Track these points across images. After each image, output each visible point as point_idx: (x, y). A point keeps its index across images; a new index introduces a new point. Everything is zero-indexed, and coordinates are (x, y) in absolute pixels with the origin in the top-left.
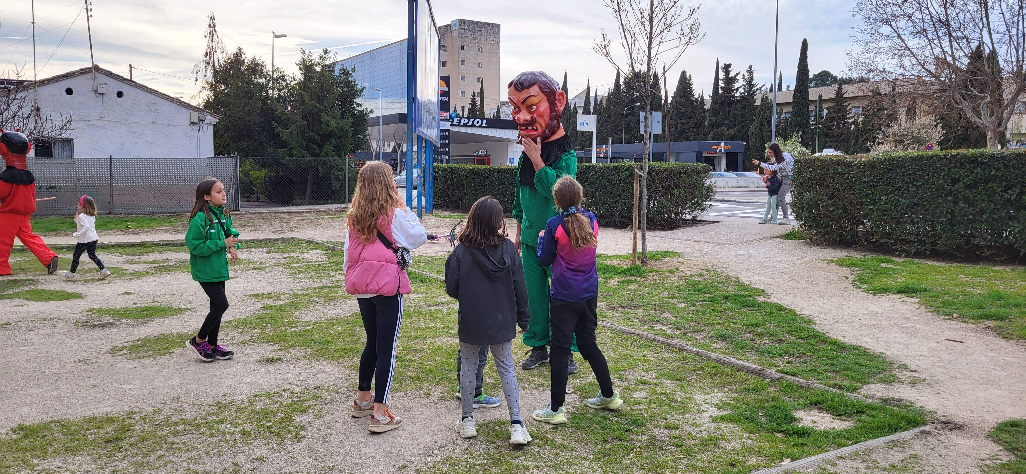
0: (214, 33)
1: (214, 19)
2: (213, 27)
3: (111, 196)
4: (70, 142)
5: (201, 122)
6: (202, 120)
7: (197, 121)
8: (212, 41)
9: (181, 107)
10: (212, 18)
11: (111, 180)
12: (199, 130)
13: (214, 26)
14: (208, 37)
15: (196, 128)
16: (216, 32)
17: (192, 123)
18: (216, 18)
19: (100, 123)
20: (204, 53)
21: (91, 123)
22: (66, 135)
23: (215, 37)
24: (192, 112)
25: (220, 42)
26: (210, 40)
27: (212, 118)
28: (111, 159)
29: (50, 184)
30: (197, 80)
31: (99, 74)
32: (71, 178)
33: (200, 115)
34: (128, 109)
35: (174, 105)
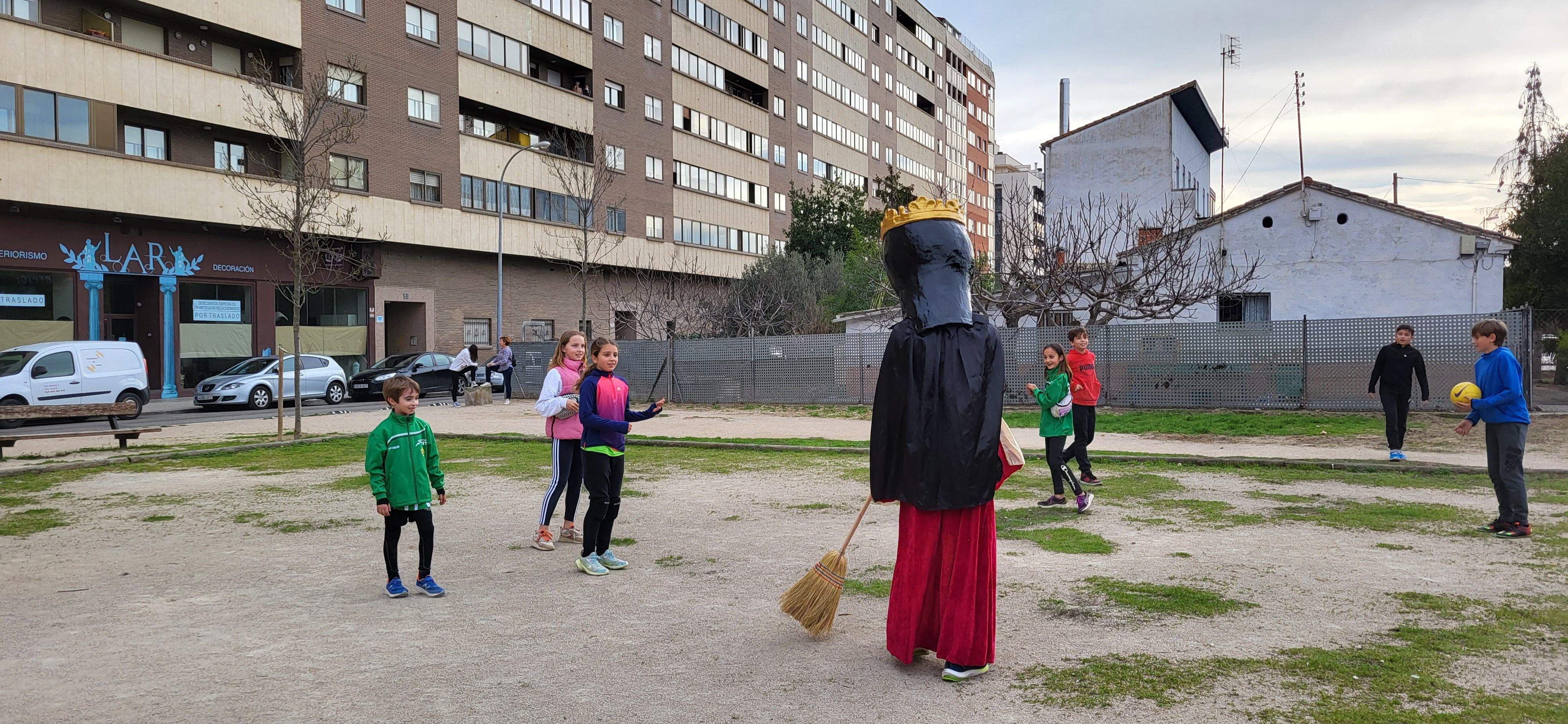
0: (1538, 98)
1: (1539, 73)
2: (1535, 88)
3: (1304, 380)
4: (1264, 298)
5: (1480, 253)
6: (1483, 249)
7: (1473, 251)
8: (1532, 113)
9: (1444, 230)
10: (1535, 72)
11: (1305, 356)
12: (1476, 267)
13: (1538, 85)
14: (1525, 106)
15: (1470, 263)
16: (1540, 94)
17: (1464, 256)
18: (1541, 70)
19: (1309, 267)
20: (1518, 135)
21: (1298, 267)
22: (1254, 287)
23: (1539, 105)
24: (1464, 236)
25: (1548, 112)
26: (1530, 111)
27: (1501, 244)
28: (1305, 320)
29: (1218, 361)
30: (1502, 184)
31: (1312, 192)
32: (1265, 353)
33: (1479, 241)
34: (1354, 241)
35: (1432, 227)
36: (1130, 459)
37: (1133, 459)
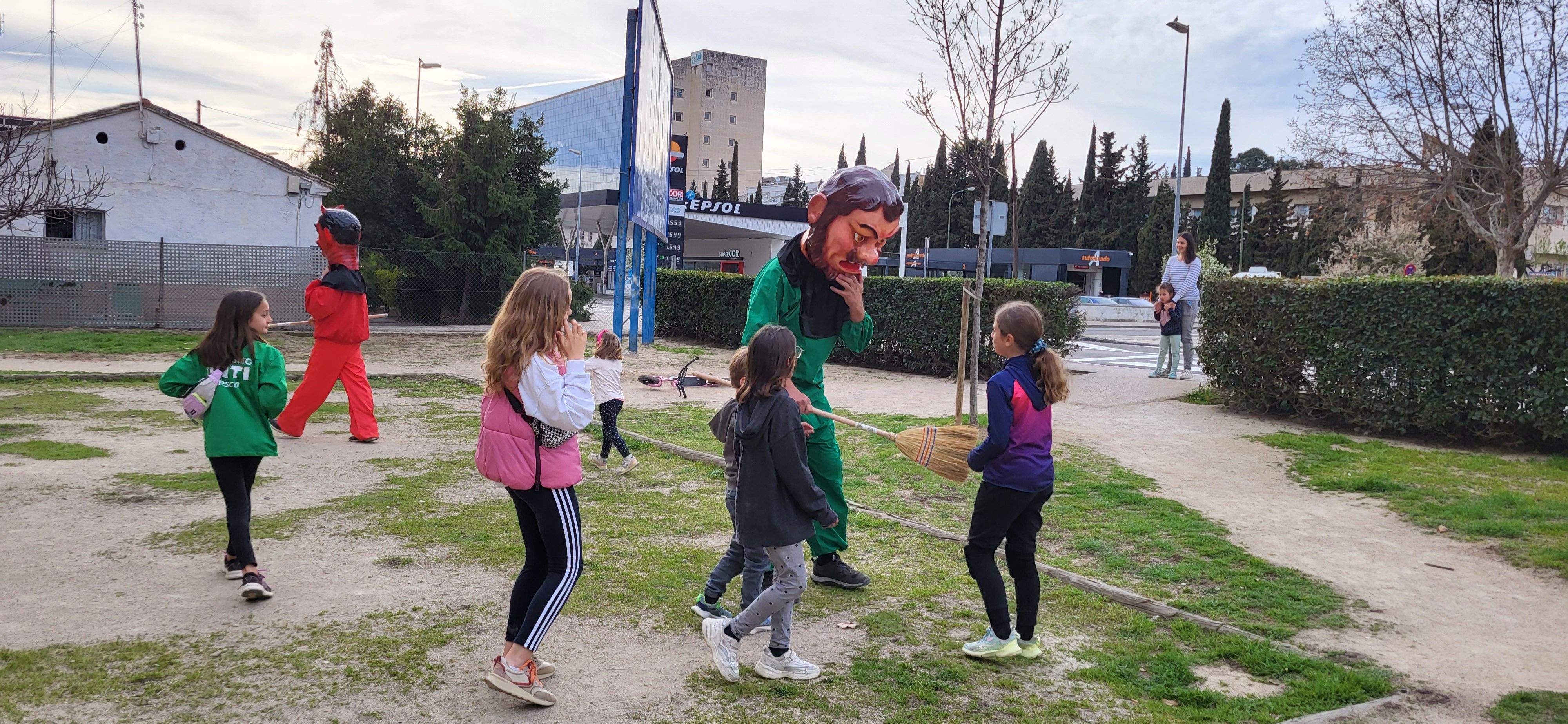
0: (330, 58)
1: (331, 36)
2: (327, 47)
3: (160, 300)
4: (99, 215)
5: (304, 192)
6: (306, 190)
7: (298, 191)
8: (325, 70)
9: (274, 169)
10: (328, 34)
11: (162, 277)
12: (300, 204)
13: (330, 46)
14: (320, 63)
15: (295, 200)
16: (331, 55)
17: (290, 194)
18: (333, 34)
19: (146, 188)
20: (313, 87)
21: (134, 187)
22: (94, 205)
23: (331, 64)
24: (290, 176)
25: (338, 73)
26: (323, 67)
27: (320, 187)
28: (162, 243)
29: (67, 278)
30: (300, 128)
31: (149, 114)
32: (99, 271)
33: (303, 182)
34: (192, 168)
35: (264, 164)
36: (27, 378)
37: (31, 377)
